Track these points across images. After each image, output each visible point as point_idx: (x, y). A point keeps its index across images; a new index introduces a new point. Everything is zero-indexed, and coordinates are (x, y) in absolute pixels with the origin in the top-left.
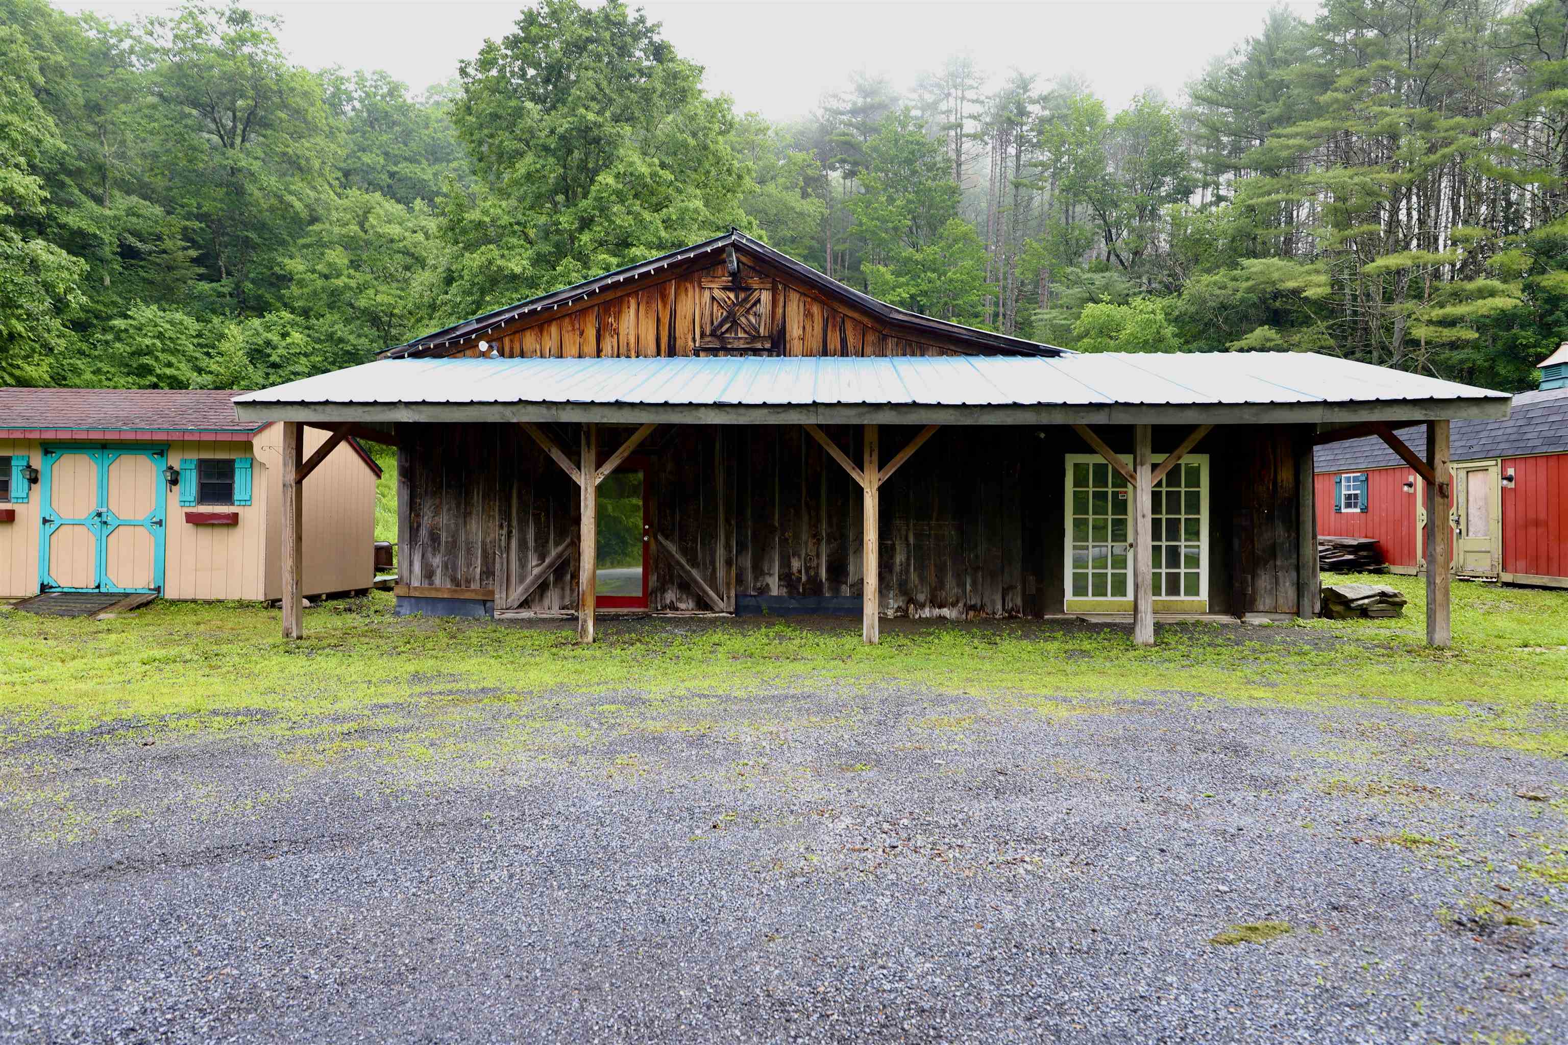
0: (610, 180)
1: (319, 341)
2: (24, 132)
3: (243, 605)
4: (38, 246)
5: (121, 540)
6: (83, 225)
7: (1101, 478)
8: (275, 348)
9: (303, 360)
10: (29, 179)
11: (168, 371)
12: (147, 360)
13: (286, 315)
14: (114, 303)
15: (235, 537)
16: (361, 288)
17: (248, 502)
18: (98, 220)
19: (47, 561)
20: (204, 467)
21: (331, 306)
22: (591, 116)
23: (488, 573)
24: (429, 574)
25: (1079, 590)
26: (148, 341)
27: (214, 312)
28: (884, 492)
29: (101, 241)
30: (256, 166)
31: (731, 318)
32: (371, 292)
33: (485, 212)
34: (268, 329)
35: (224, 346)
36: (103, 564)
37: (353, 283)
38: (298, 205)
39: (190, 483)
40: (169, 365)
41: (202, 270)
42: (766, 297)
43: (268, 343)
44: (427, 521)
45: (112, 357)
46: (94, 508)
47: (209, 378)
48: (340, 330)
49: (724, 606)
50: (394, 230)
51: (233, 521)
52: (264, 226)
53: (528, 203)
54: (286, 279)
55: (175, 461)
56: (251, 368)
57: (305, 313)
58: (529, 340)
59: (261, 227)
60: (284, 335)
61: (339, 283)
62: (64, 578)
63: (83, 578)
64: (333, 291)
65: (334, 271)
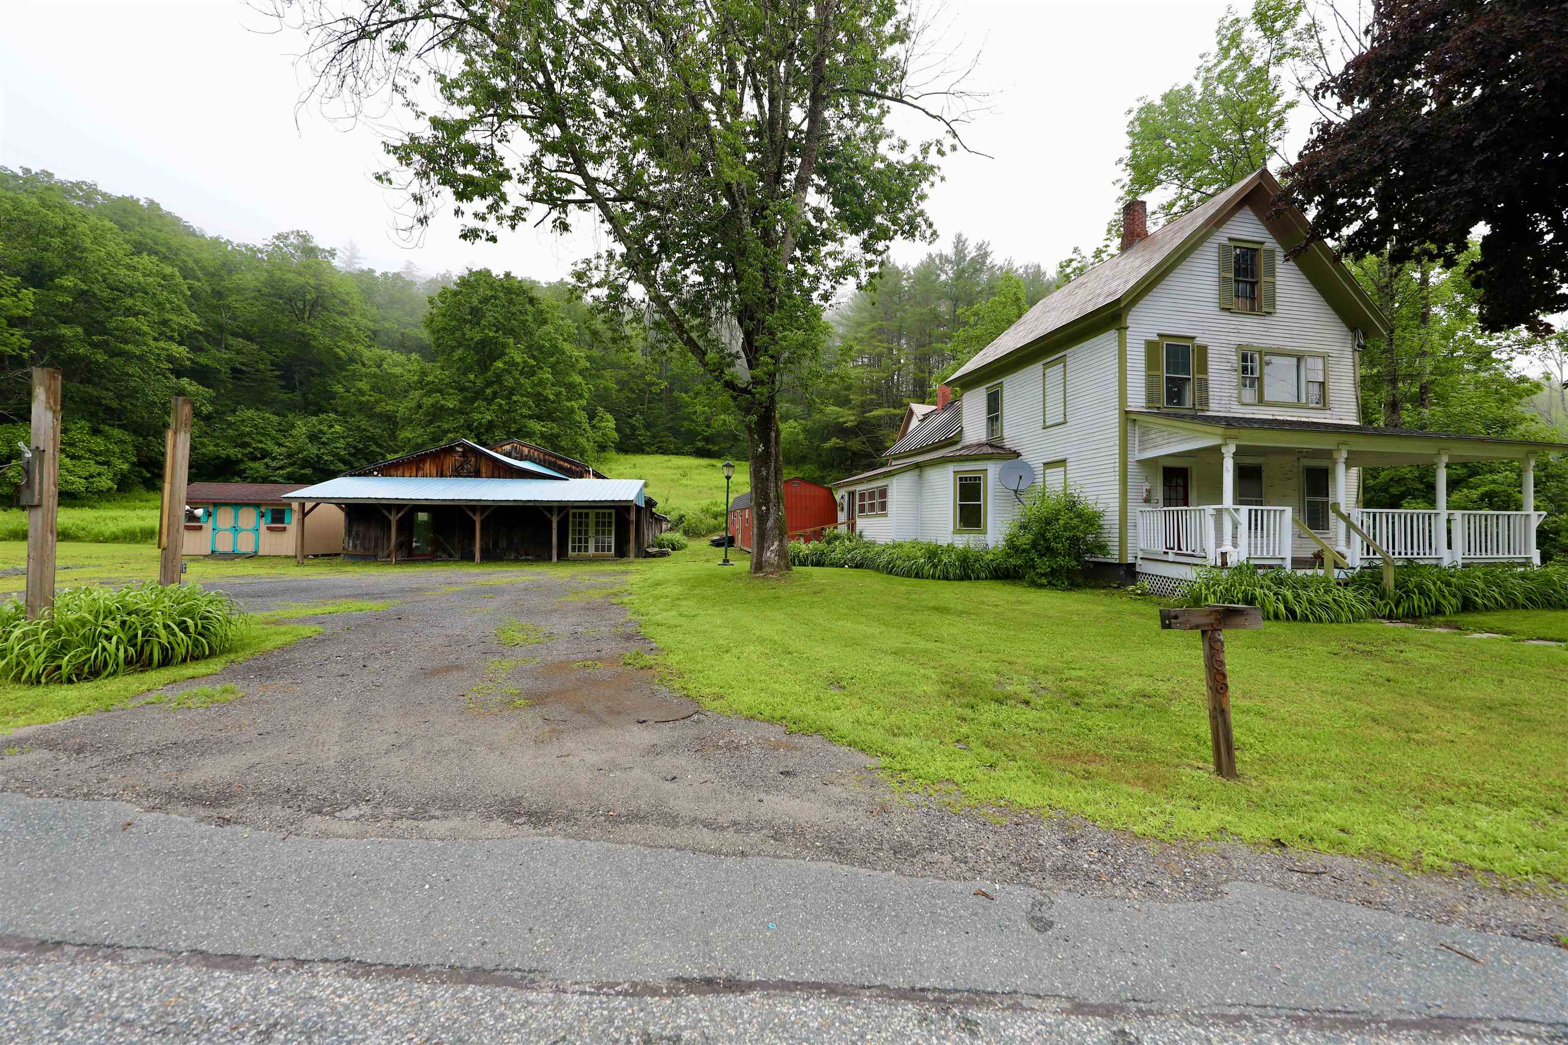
0: (501, 365)
1: (350, 429)
2: (179, 324)
3: (287, 557)
4: (185, 381)
5: (242, 536)
6: (209, 363)
7: (580, 517)
8: (325, 434)
9: (342, 441)
10: (181, 349)
11: (260, 445)
12: (247, 439)
13: (332, 415)
14: (227, 405)
15: (285, 535)
16: (377, 402)
17: (289, 523)
18: (218, 361)
19: (214, 543)
20: (274, 512)
21: (359, 410)
22: (491, 334)
23: (376, 546)
24: (355, 546)
25: (574, 549)
26: (248, 429)
27: (289, 410)
29: (220, 371)
30: (317, 332)
31: (462, 465)
32: (383, 404)
33: (436, 377)
34: (321, 423)
35: (294, 432)
36: (235, 543)
37: (372, 399)
38: (342, 354)
39: (269, 517)
40: (261, 442)
41: (283, 383)
42: (473, 459)
43: (321, 431)
44: (354, 529)
45: (226, 437)
46: (232, 524)
47: (284, 449)
48: (364, 424)
49: (457, 556)
50: (398, 370)
51: (284, 529)
52: (321, 363)
53: (461, 371)
54: (333, 395)
55: (263, 509)
56: (310, 445)
57: (344, 414)
58: (393, 472)
59: (321, 364)
60: (331, 426)
61: (364, 399)
62: (220, 548)
63: (228, 548)
64: (361, 403)
65: (362, 393)
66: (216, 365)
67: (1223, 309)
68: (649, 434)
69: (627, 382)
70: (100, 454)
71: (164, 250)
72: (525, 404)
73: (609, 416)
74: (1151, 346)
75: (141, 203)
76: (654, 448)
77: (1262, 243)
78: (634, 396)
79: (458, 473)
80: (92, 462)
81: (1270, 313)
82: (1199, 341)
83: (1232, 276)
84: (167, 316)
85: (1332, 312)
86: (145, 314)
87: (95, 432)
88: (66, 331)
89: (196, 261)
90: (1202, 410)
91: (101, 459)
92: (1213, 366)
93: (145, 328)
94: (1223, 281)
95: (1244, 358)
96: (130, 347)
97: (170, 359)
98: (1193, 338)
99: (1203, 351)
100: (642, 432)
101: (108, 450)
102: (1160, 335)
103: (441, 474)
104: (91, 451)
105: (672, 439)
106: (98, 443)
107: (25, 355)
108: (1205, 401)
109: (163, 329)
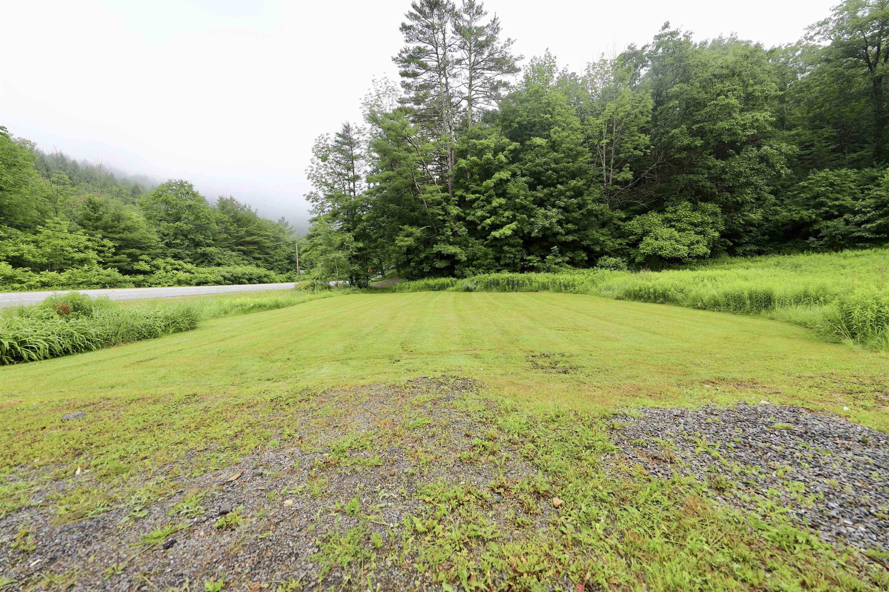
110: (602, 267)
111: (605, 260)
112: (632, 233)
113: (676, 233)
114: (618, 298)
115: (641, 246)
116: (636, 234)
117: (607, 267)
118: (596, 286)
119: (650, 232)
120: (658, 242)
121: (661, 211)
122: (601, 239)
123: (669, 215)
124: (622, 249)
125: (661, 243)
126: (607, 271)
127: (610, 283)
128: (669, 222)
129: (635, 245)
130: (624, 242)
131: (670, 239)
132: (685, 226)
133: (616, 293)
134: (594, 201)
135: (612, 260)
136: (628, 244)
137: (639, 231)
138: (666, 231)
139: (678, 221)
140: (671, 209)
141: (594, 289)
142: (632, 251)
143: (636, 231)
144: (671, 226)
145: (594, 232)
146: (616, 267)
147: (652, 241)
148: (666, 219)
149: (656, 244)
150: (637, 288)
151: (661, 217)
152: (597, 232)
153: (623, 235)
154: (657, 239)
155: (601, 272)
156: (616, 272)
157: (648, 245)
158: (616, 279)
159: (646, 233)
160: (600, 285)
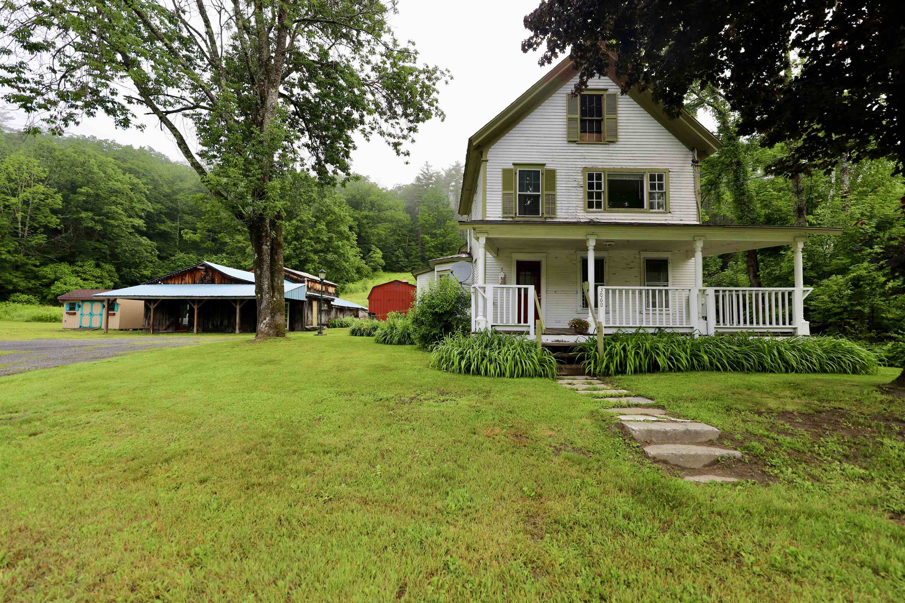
3: (114, 330)
4: (143, 238)
5: (94, 318)
6: (166, 229)
10: (140, 221)
15: (114, 317)
17: (117, 311)
19: (81, 322)
23: (159, 324)
24: (148, 324)
28: (198, 309)
31: (205, 277)
36: (91, 322)
37: (244, 245)
42: (211, 273)
44: (149, 314)
46: (90, 311)
49: (204, 330)
51: (114, 314)
58: (169, 282)
61: (239, 245)
62: (84, 325)
63: (87, 325)
64: (240, 248)
65: (239, 242)
66: (169, 230)
67: (570, 142)
68: (406, 260)
69: (396, 230)
70: (98, 277)
71: (143, 171)
72: (309, 244)
73: (378, 250)
74: (506, 173)
75: (145, 149)
76: (410, 269)
77: (606, 90)
78: (399, 238)
79: (203, 281)
80: (94, 282)
81: (613, 142)
82: (549, 167)
83: (578, 116)
84: (134, 204)
85: (673, 137)
86: (122, 204)
87: (98, 266)
88: (83, 215)
89: (160, 176)
90: (552, 218)
91: (99, 280)
92: (561, 185)
93: (120, 211)
94: (570, 120)
95: (591, 177)
96: (112, 222)
97: (133, 227)
98: (544, 165)
99: (552, 174)
100: (403, 259)
101: (102, 275)
102: (514, 164)
103: (194, 283)
104: (93, 276)
105: (420, 263)
106: (98, 272)
107: (59, 228)
108: (553, 211)
109: (131, 212)
110: (14, 301)
111: (18, 296)
112: (45, 277)
113: (81, 282)
114: (27, 321)
115: (52, 288)
116: (49, 278)
117: (19, 302)
118: (9, 315)
119: (61, 278)
120: (66, 287)
121: (72, 263)
122: (15, 280)
123: (77, 268)
124: (36, 288)
125: (68, 287)
126: (20, 305)
127: (22, 313)
128: (77, 273)
129: (48, 285)
130: (38, 283)
131: (76, 284)
132: (88, 277)
133: (26, 318)
134: (9, 252)
135: (25, 297)
136: (41, 285)
137: (52, 276)
138: (73, 279)
139: (85, 273)
140: (79, 263)
141: (8, 317)
142: (45, 290)
143: (49, 276)
144: (78, 276)
145: (7, 274)
146: (28, 302)
147: (62, 285)
148: (75, 270)
149: (64, 287)
150: (40, 315)
151: (70, 269)
152: (10, 274)
153: (37, 277)
154: (65, 284)
155: (12, 305)
156: (28, 305)
157: (58, 287)
158: (26, 311)
159: (57, 279)
160: (12, 314)
